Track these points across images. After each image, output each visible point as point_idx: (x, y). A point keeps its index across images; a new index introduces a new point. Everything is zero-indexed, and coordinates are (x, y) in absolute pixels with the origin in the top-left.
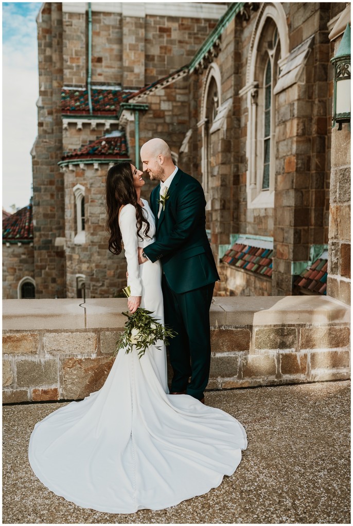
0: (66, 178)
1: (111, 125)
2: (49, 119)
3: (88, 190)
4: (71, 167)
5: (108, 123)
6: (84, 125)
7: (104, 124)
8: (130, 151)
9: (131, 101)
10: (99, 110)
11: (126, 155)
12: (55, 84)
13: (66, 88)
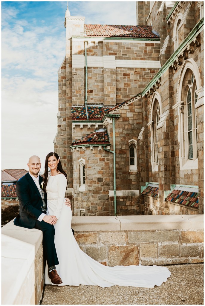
0: (74, 155)
1: (99, 126)
2: (64, 123)
3: (87, 161)
4: (77, 149)
5: (97, 125)
6: (84, 125)
7: (95, 125)
8: (110, 139)
9: (110, 113)
10: (92, 118)
11: (108, 142)
12: (67, 105)
13: (73, 107)
